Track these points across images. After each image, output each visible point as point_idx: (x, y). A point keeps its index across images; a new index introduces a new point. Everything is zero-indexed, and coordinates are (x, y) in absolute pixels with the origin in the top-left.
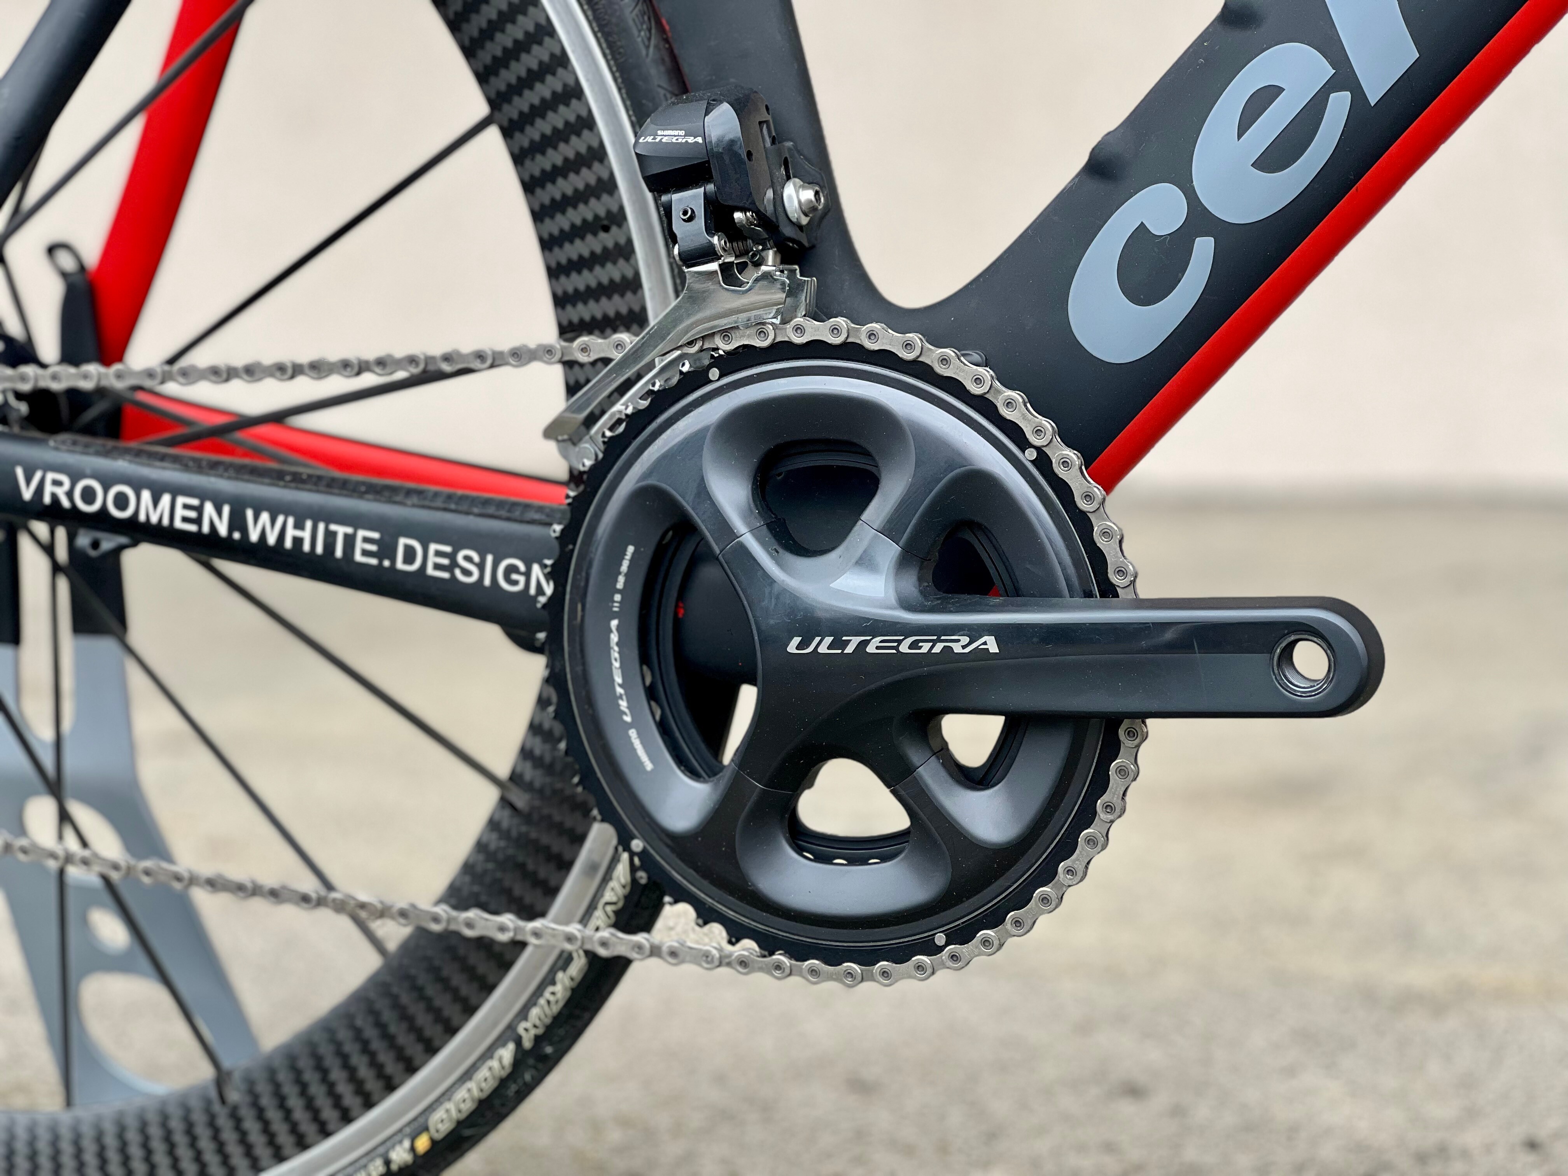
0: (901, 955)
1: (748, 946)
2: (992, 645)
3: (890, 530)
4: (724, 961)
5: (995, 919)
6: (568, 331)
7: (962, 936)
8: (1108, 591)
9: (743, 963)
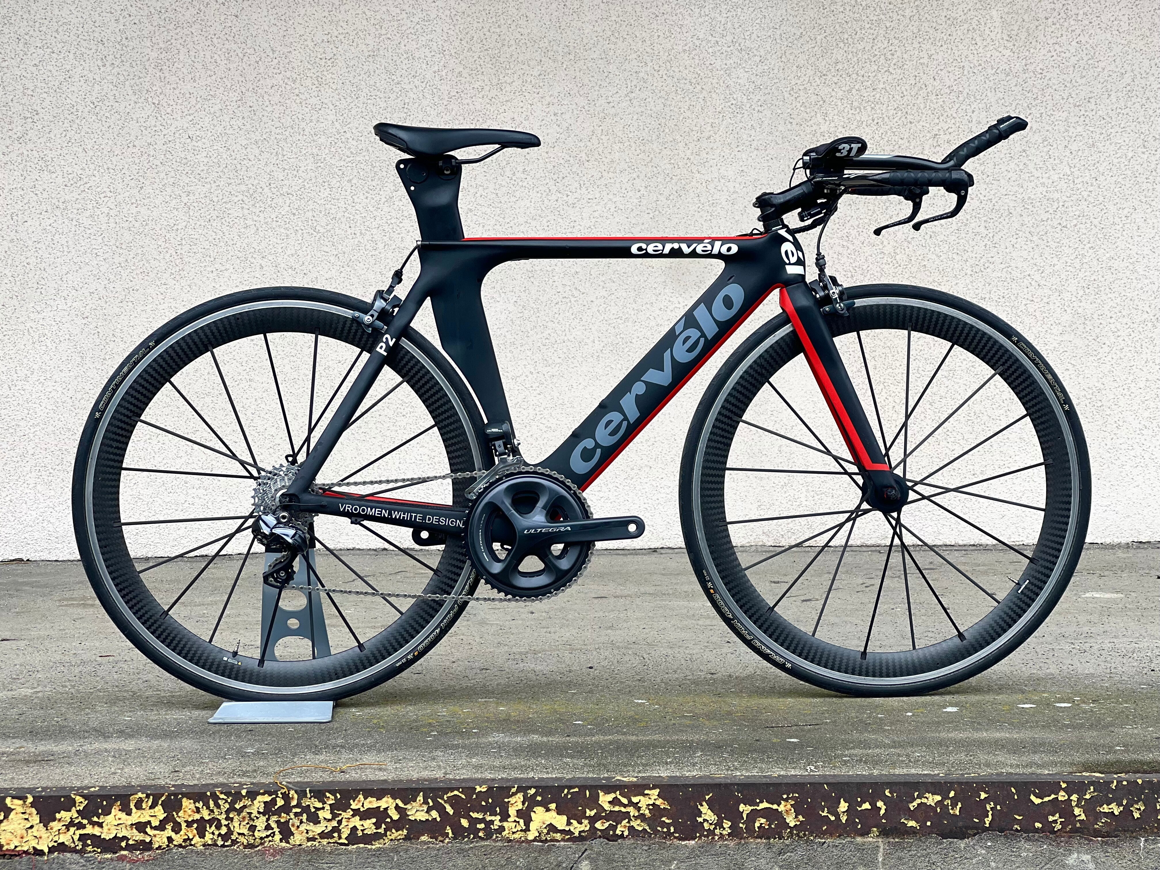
0: (544, 595)
1: (510, 596)
2: (569, 529)
3: (544, 508)
4: (505, 600)
5: (564, 585)
6: (452, 471)
7: (557, 589)
8: (588, 518)
9: (509, 600)
